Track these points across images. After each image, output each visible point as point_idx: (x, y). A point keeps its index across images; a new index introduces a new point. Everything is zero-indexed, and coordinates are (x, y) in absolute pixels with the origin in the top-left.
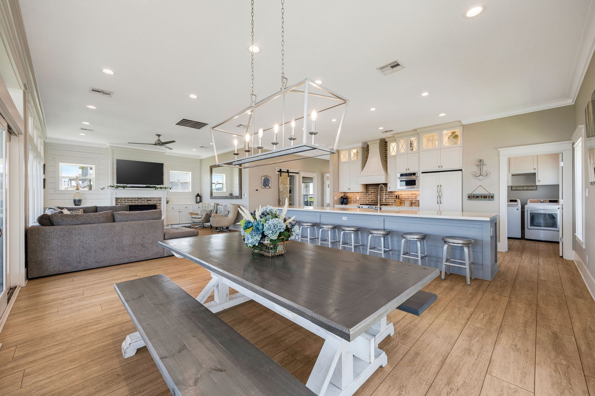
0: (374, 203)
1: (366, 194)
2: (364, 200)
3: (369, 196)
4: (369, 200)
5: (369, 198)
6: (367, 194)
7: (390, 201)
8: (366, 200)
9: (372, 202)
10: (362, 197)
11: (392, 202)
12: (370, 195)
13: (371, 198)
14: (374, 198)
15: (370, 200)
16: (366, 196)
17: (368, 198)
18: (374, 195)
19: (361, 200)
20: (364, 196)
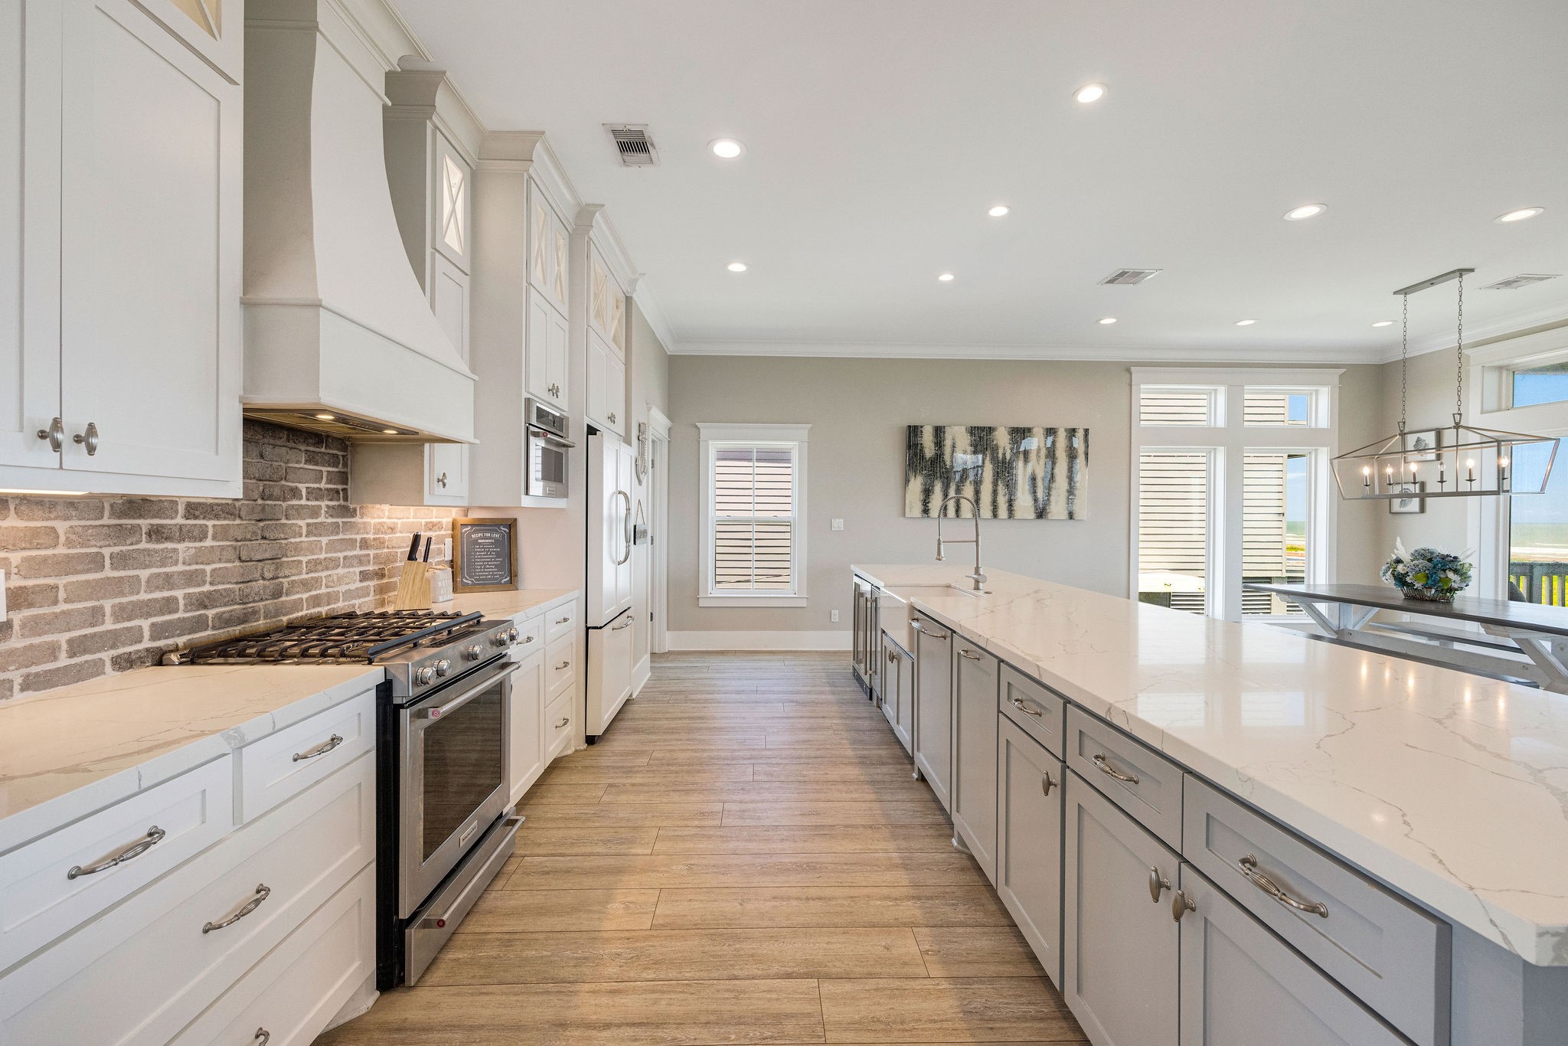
0: (224, 621)
1: (121, 533)
2: (96, 615)
3: (166, 558)
4: (169, 605)
5: (168, 581)
6: (145, 523)
7: (340, 580)
8: (121, 613)
9: (200, 624)
10: (67, 566)
11: (352, 587)
12: (183, 534)
13: (191, 578)
14: (217, 576)
15: (179, 594)
16: (120, 561)
17: (152, 584)
18: (221, 534)
19: (34, 626)
20: (97, 562)
